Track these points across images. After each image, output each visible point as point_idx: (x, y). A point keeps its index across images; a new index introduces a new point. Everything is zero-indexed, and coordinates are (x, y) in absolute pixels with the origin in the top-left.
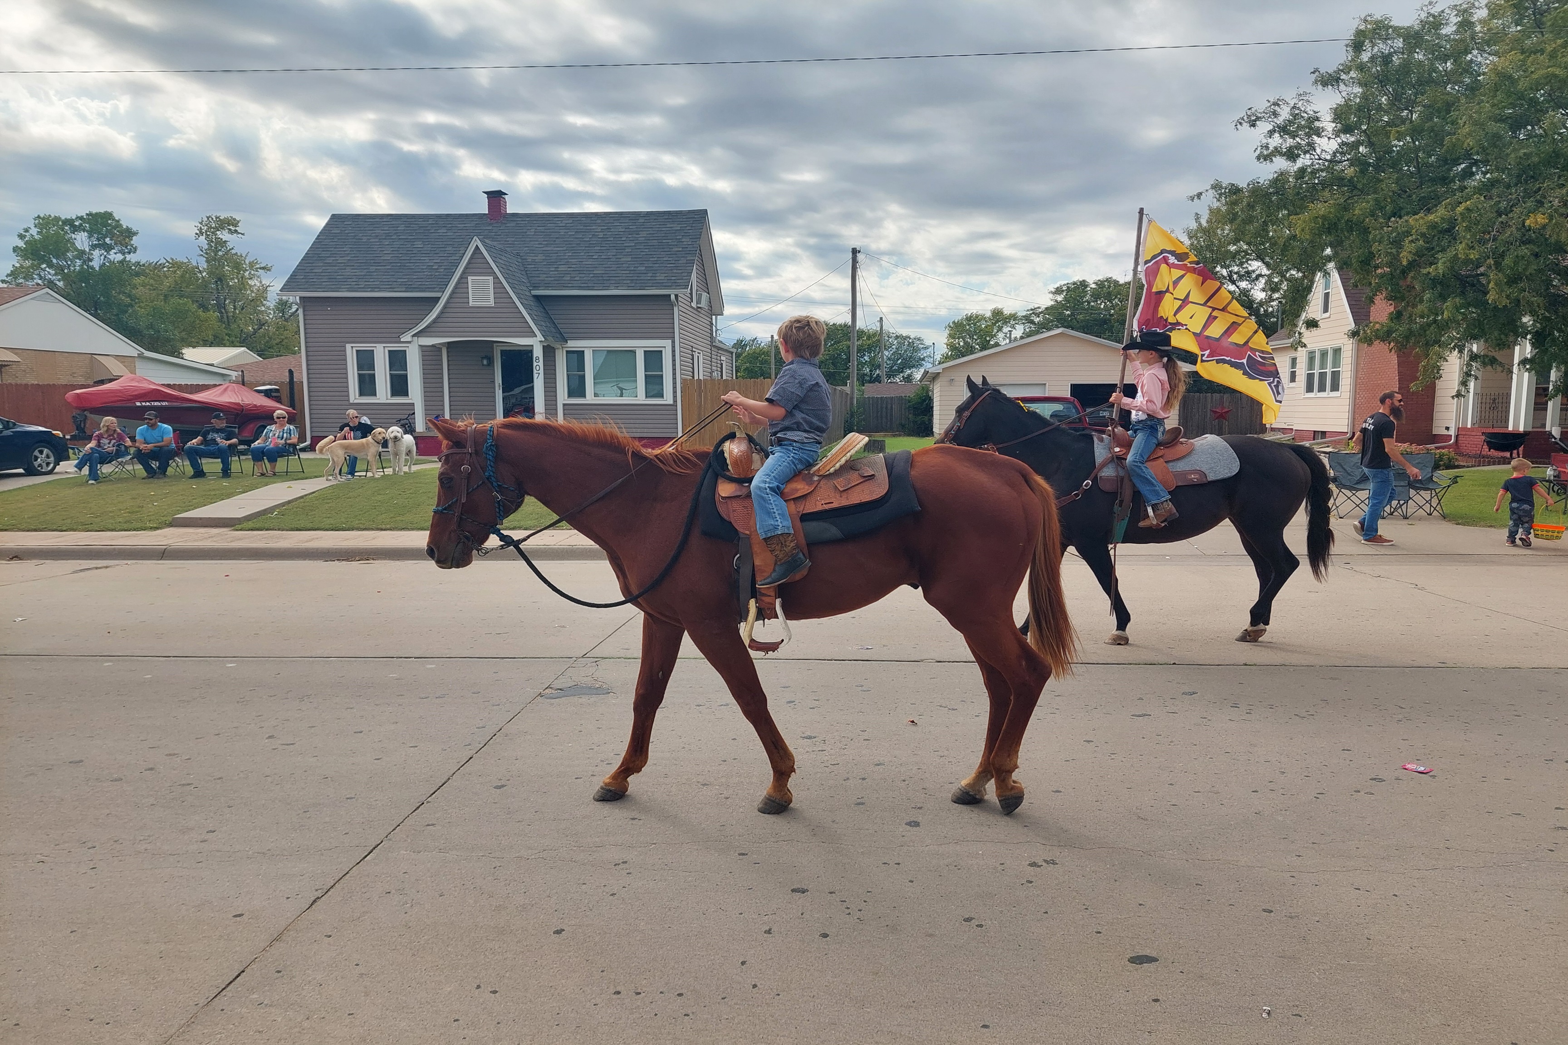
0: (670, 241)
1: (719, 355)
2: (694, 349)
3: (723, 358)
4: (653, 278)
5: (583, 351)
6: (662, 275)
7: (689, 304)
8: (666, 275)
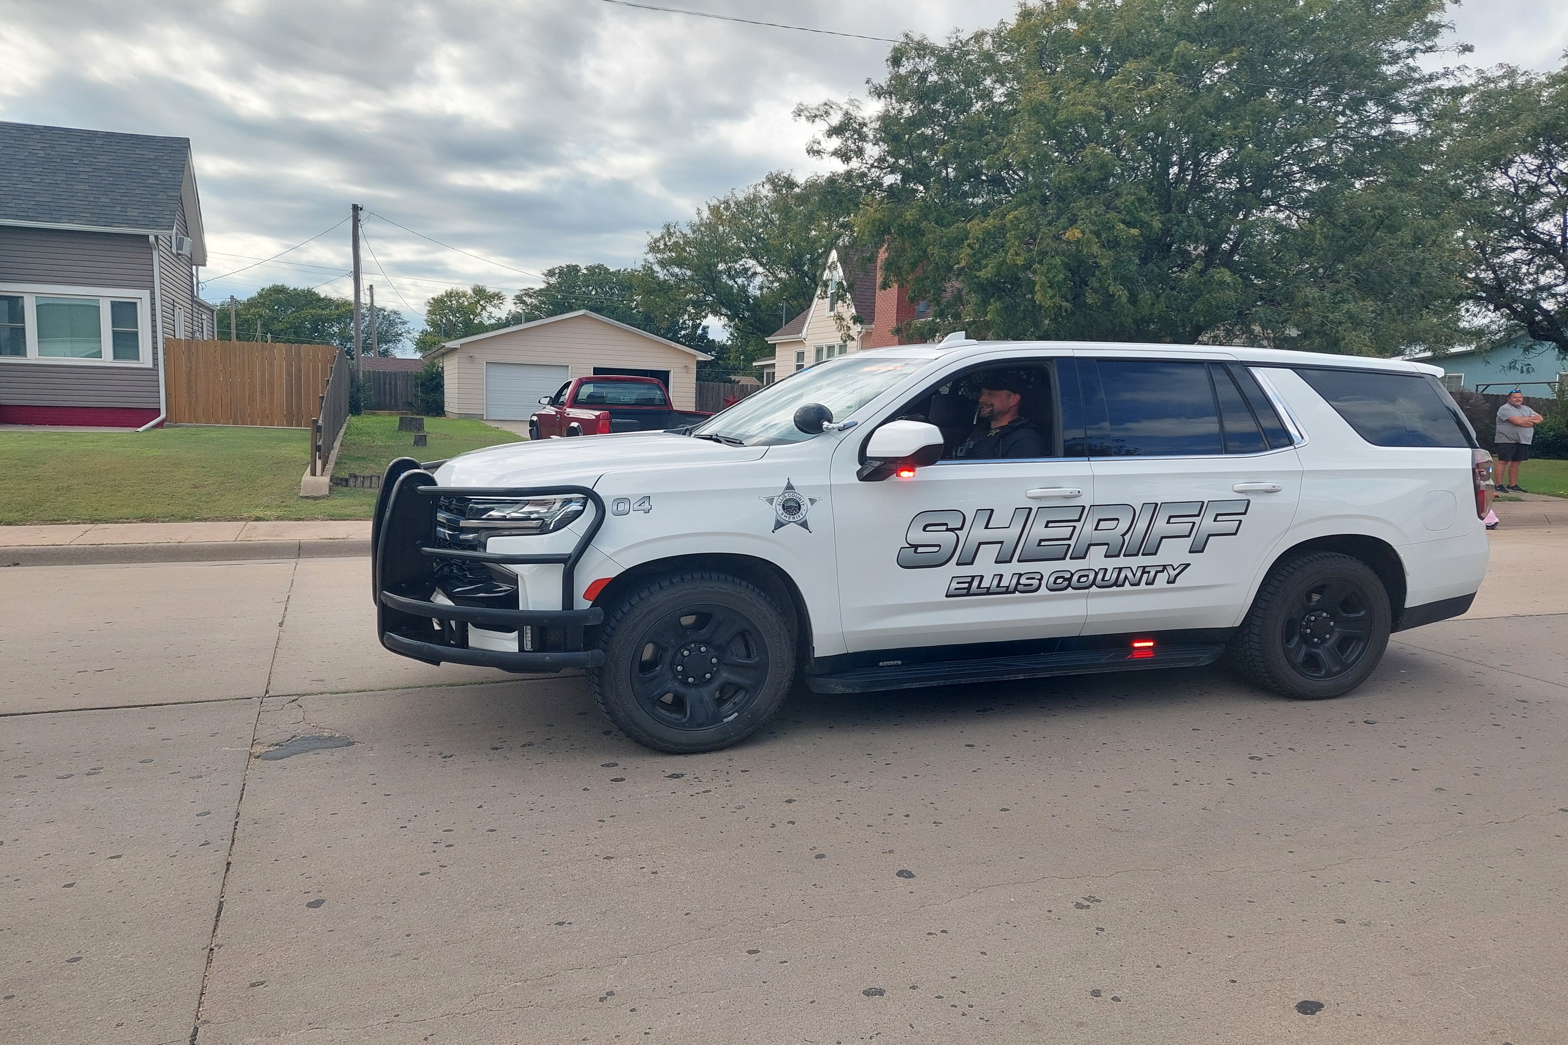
0: (143, 171)
1: (200, 312)
2: (175, 304)
3: (204, 317)
4: (122, 214)
5: (22, 297)
6: (135, 210)
7: (169, 249)
8: (141, 211)
